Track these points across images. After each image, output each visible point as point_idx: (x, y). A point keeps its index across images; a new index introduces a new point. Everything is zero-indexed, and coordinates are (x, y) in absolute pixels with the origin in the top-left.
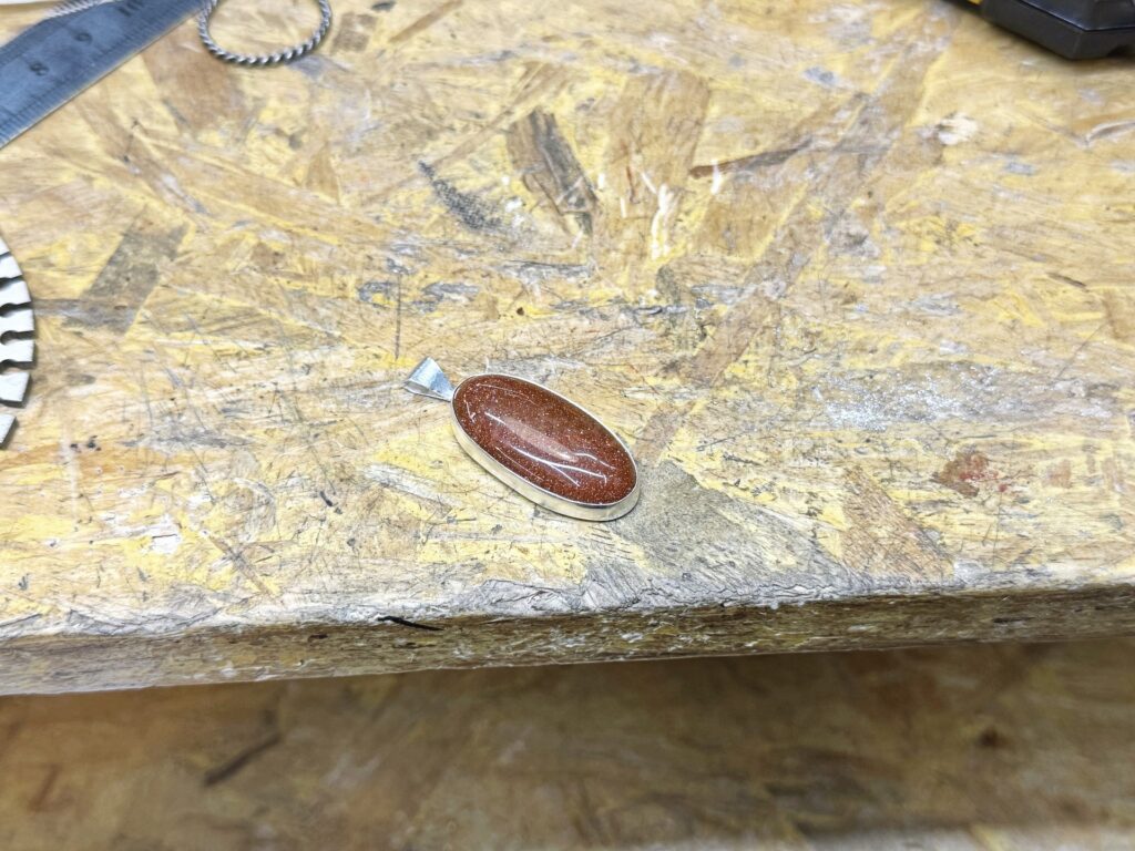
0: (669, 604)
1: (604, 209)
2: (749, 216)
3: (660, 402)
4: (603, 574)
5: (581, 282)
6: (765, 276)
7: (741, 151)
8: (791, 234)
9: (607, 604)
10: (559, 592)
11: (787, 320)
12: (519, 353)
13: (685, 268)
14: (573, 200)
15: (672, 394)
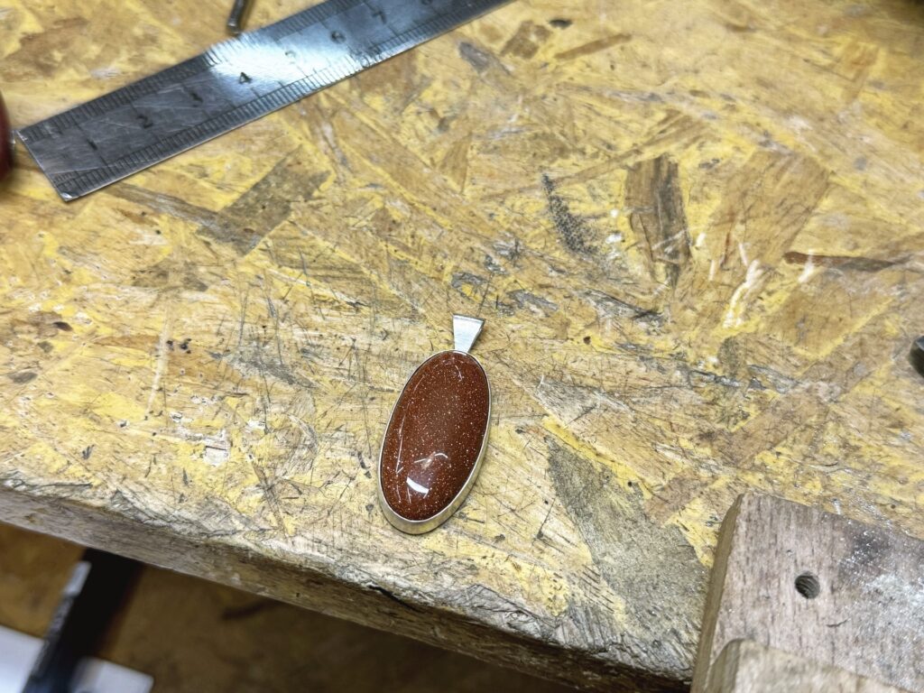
0: (633, 663)
1: (694, 266)
2: (827, 314)
3: (686, 466)
4: (581, 614)
5: (651, 329)
6: (824, 376)
7: (839, 249)
8: (861, 344)
9: (577, 644)
10: (536, 617)
11: (831, 425)
12: (573, 379)
13: (751, 346)
14: (669, 249)
15: (700, 462)
